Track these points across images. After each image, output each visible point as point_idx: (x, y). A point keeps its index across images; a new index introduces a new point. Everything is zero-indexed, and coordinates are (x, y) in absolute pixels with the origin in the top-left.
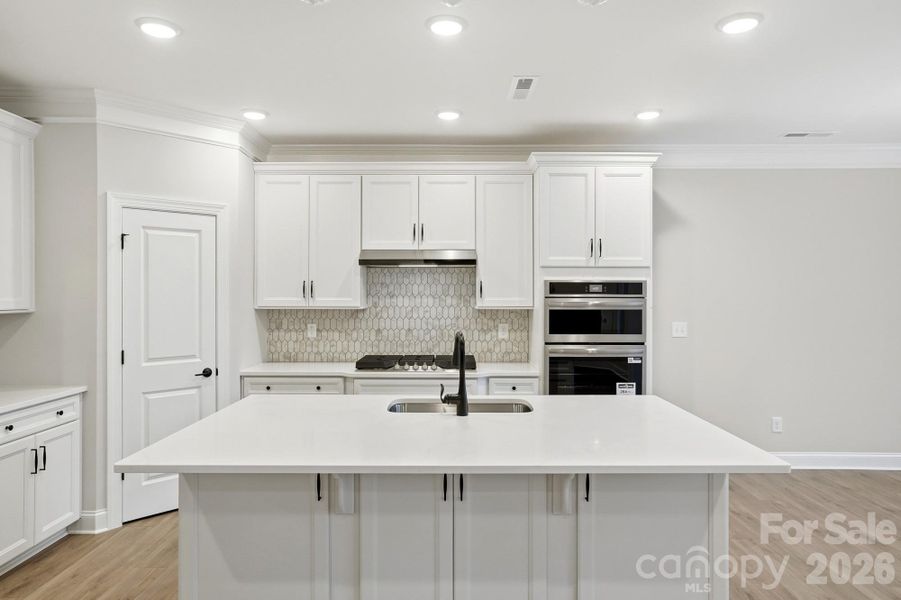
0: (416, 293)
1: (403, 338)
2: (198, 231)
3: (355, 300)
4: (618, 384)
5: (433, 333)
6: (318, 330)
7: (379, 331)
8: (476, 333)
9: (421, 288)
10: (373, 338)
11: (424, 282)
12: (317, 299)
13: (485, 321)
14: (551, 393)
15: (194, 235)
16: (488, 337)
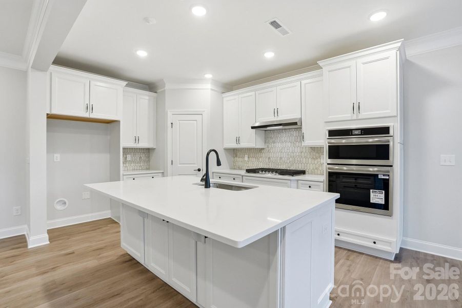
0: (283, 141)
1: (279, 161)
2: (196, 120)
3: (260, 145)
4: (371, 190)
5: (291, 159)
6: (248, 157)
7: (269, 158)
8: (310, 160)
9: (286, 139)
10: (267, 161)
11: (287, 136)
12: (241, 144)
13: (314, 154)
14: (329, 192)
15: (195, 122)
16: (316, 162)
